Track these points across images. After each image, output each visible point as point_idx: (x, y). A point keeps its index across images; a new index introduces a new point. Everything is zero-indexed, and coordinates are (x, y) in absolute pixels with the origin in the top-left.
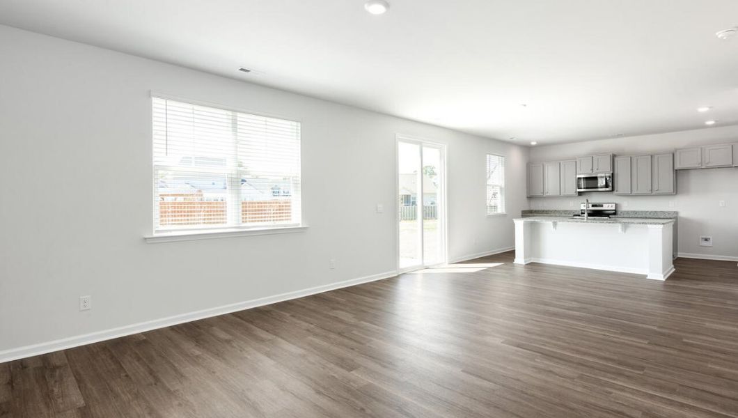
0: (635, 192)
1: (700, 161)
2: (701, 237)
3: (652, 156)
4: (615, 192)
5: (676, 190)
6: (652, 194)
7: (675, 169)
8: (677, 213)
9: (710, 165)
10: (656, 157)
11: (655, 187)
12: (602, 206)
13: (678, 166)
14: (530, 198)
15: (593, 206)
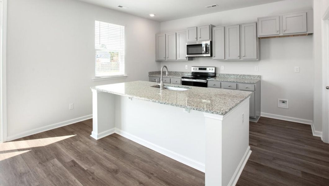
0: (227, 58)
1: (278, 29)
2: (279, 99)
3: (240, 25)
4: (213, 58)
5: (260, 56)
6: (241, 59)
7: (258, 37)
8: (260, 77)
9: (286, 32)
10: (243, 26)
11: (243, 54)
12: (205, 69)
13: (260, 34)
14: (159, 62)
15: (200, 69)
